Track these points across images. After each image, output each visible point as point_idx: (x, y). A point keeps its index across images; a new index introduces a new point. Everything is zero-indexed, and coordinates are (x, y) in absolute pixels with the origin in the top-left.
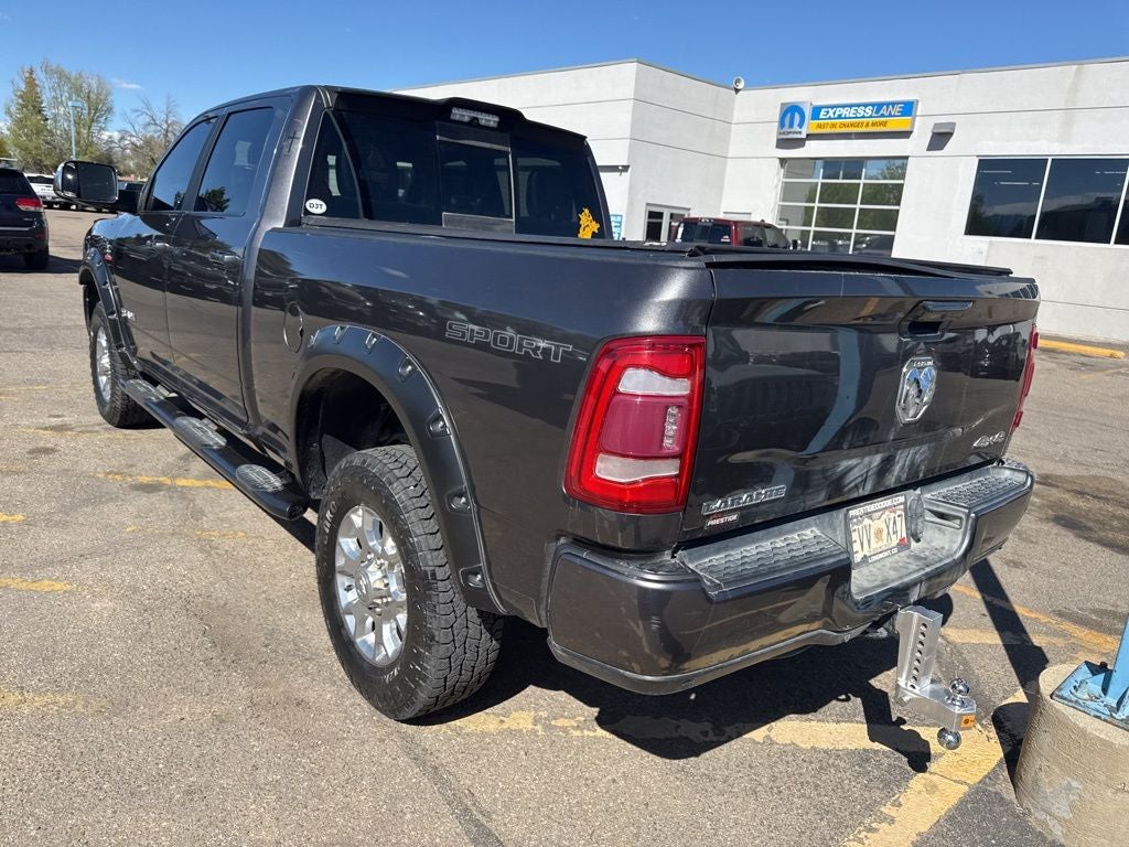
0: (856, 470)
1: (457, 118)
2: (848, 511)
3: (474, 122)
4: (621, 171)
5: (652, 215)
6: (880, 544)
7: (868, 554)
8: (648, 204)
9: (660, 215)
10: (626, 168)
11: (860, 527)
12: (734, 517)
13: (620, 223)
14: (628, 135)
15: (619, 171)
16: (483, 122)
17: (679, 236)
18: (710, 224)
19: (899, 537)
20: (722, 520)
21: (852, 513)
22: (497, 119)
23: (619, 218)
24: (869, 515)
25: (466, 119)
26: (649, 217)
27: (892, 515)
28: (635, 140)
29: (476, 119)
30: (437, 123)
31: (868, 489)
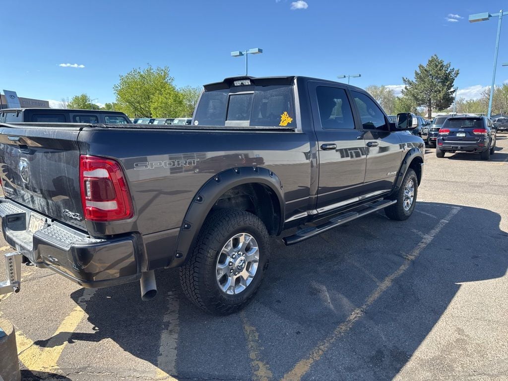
1: (237, 85)
3: (242, 85)
16: (245, 84)
22: (249, 81)
29: (242, 83)
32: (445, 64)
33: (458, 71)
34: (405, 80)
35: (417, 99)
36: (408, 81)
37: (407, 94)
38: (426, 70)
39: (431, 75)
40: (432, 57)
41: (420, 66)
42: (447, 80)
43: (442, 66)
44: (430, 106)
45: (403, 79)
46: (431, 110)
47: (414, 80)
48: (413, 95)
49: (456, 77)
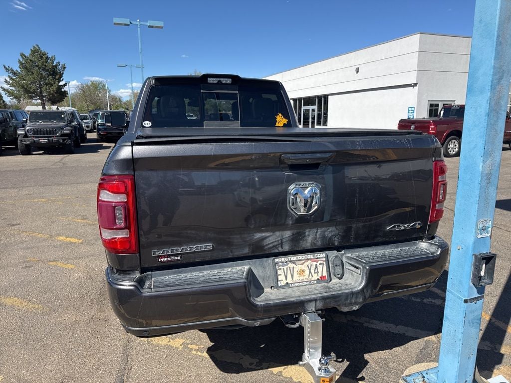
0: (271, 238)
1: (211, 82)
2: (274, 259)
3: (220, 83)
4: (413, 86)
5: (431, 105)
6: (302, 278)
7: (289, 282)
8: (429, 101)
9: (437, 105)
10: (415, 85)
11: (285, 268)
12: (179, 258)
13: (414, 111)
14: (416, 69)
15: (412, 86)
16: (224, 82)
17: (442, 115)
18: (459, 108)
19: (320, 275)
20: (169, 259)
21: (276, 260)
22: (230, 80)
23: (413, 109)
24: (294, 262)
25: (216, 82)
26: (430, 107)
27: (314, 264)
28: (420, 70)
29: (220, 81)
30: (201, 85)
31: (286, 248)
32: (50, 56)
33: (64, 65)
34: (6, 69)
35: (27, 91)
36: (12, 70)
37: (13, 85)
38: (31, 60)
39: (37, 66)
40: (34, 47)
41: (22, 55)
42: (55, 73)
43: (47, 58)
44: (42, 99)
45: (5, 67)
46: (44, 104)
47: (19, 70)
48: (23, 87)
49: (63, 71)
